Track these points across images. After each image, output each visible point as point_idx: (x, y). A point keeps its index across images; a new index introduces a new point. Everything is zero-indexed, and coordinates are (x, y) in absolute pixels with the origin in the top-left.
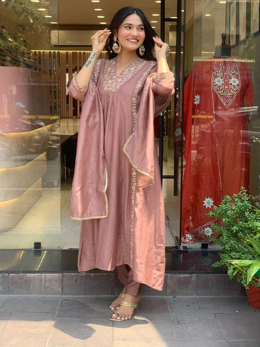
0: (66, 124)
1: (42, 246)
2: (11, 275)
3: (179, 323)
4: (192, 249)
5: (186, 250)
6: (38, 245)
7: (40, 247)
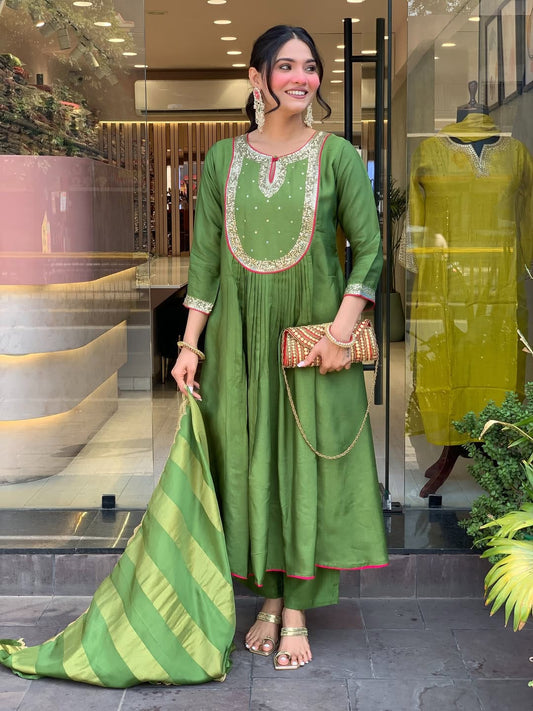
0: (166, 268)
1: (117, 502)
2: (57, 557)
3: (381, 647)
4: (410, 507)
5: (397, 509)
6: (109, 501)
7: (113, 505)
